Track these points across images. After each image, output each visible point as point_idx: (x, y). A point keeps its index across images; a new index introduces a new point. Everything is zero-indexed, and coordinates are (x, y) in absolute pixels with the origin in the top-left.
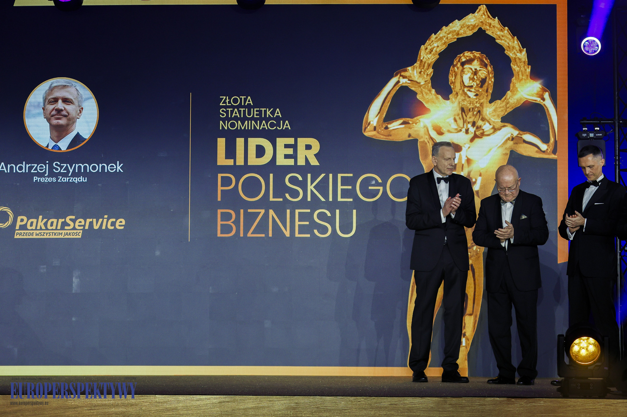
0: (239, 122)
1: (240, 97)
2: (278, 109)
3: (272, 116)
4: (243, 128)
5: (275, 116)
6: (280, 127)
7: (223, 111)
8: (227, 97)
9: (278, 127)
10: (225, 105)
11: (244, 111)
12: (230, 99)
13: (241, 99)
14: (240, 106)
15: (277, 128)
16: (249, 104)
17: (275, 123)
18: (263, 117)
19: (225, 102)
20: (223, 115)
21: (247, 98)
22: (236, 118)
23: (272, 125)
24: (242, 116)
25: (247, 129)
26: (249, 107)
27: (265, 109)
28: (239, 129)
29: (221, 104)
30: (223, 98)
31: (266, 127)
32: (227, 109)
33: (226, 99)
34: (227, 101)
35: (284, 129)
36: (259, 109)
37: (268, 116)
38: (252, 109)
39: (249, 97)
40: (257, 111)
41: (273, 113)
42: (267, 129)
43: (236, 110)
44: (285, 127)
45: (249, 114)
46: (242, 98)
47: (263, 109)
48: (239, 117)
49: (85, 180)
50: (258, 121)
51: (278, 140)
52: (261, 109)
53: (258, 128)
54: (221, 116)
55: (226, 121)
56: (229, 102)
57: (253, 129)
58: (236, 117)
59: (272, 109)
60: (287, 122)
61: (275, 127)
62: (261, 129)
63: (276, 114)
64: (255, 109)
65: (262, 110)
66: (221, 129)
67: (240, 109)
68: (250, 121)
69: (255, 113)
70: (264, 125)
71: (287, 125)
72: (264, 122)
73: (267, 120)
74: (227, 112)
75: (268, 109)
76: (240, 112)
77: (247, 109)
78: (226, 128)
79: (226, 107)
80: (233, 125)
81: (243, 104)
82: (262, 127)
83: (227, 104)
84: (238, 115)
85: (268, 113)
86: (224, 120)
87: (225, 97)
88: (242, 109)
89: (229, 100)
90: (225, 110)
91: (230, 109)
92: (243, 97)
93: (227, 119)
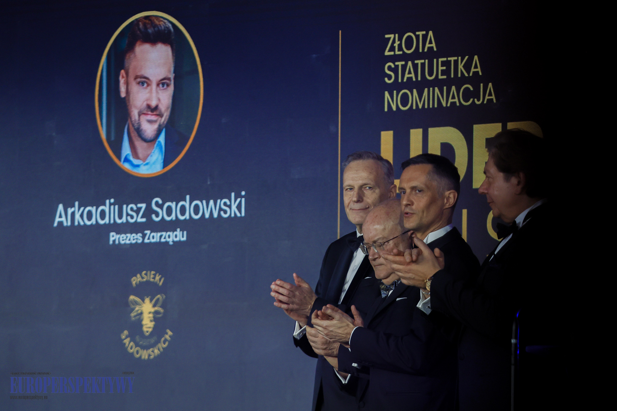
0: (415, 91)
1: (417, 33)
2: (476, 57)
3: (466, 75)
4: (420, 106)
5: (471, 75)
6: (479, 100)
7: (390, 68)
8: (397, 35)
9: (476, 100)
10: (392, 53)
11: (423, 65)
12: (400, 39)
13: (417, 37)
14: (417, 55)
15: (474, 101)
16: (431, 49)
17: (472, 89)
18: (452, 76)
19: (392, 49)
20: (390, 77)
21: (427, 34)
22: (410, 85)
23: (467, 95)
24: (419, 79)
25: (426, 107)
26: (430, 55)
27: (456, 58)
28: (414, 108)
29: (387, 53)
30: (389, 38)
31: (456, 100)
32: (397, 63)
33: (394, 42)
34: (396, 45)
35: (485, 102)
36: (445, 59)
37: (459, 76)
38: (435, 60)
39: (431, 33)
40: (443, 63)
41: (467, 67)
42: (458, 104)
43: (410, 63)
44: (487, 97)
45: (431, 74)
46: (419, 35)
47: (452, 59)
48: (414, 79)
49: (183, 237)
50: (445, 88)
51: (477, 128)
52: (449, 59)
53: (444, 104)
54: (386, 79)
55: (395, 92)
56: (400, 49)
57: (436, 106)
58: (410, 79)
59: (467, 57)
60: (490, 85)
61: (472, 100)
62: (449, 105)
63: (473, 70)
64: (440, 60)
65: (451, 61)
66: (386, 110)
67: (416, 62)
68: (431, 89)
69: (440, 68)
70: (453, 97)
71: (490, 94)
72: (453, 88)
73: (459, 82)
74: (395, 70)
75: (460, 58)
76: (415, 66)
77: (427, 61)
78: (394, 108)
79: (394, 59)
80: (405, 100)
81: (421, 51)
82: (450, 100)
83: (397, 53)
84: (413, 75)
85: (461, 67)
86: (391, 88)
87: (392, 36)
88: (419, 62)
89: (399, 42)
90: (393, 66)
91: (400, 64)
92: (421, 33)
93: (397, 86)
